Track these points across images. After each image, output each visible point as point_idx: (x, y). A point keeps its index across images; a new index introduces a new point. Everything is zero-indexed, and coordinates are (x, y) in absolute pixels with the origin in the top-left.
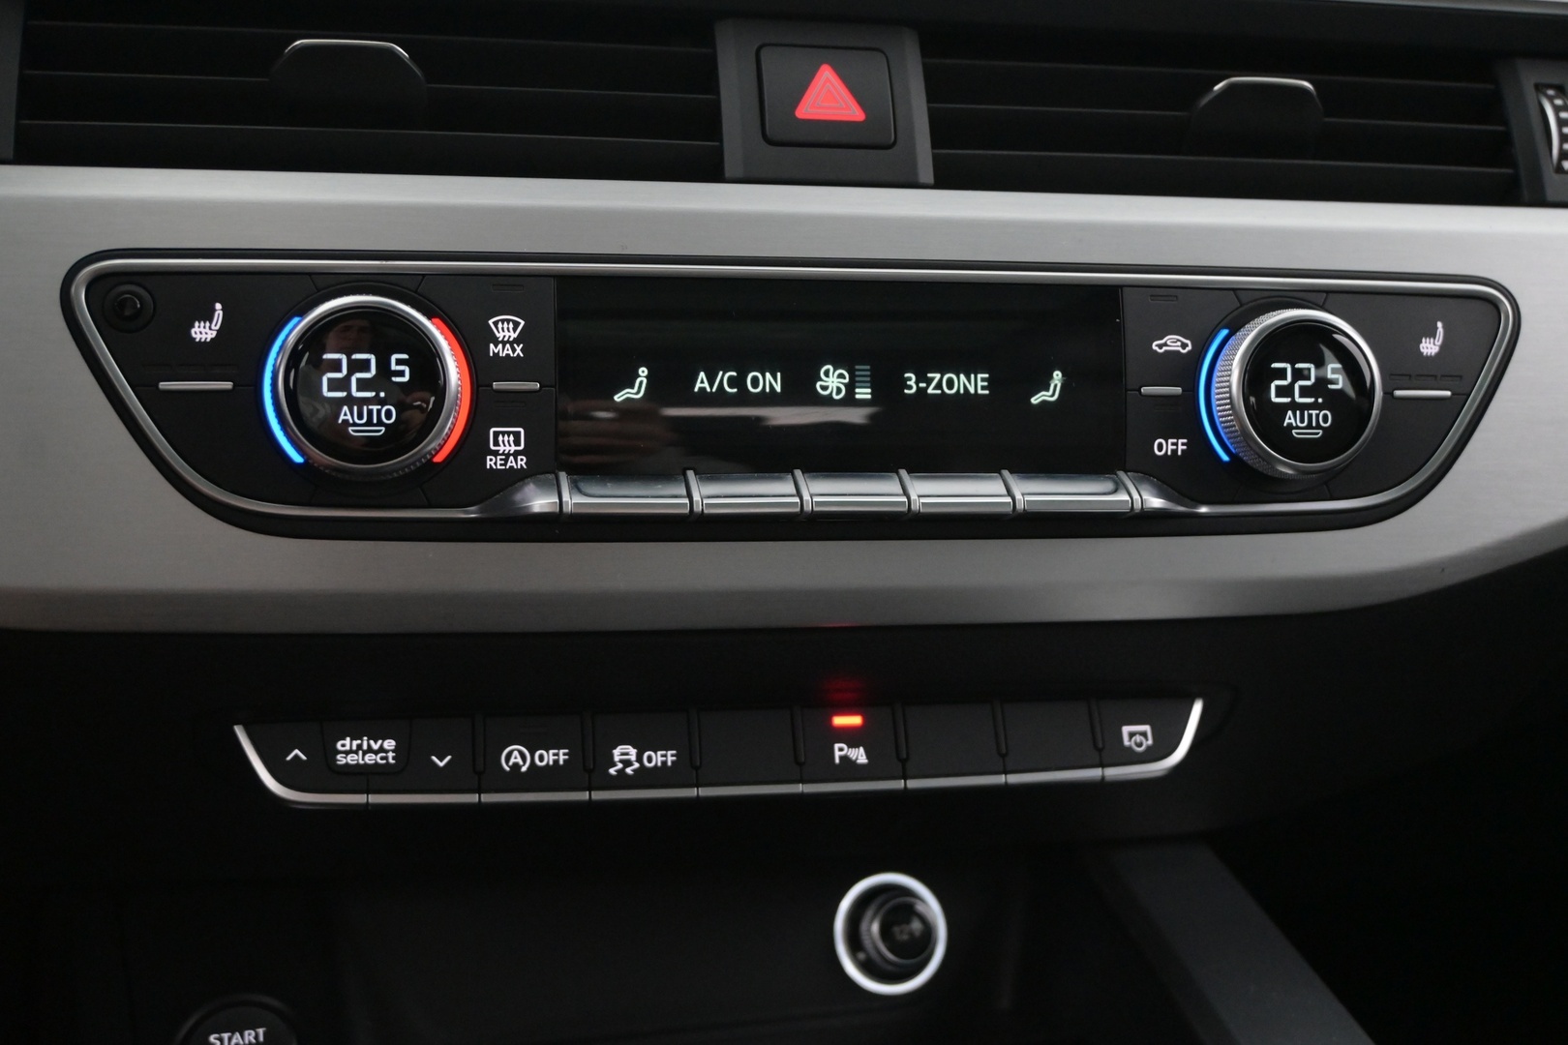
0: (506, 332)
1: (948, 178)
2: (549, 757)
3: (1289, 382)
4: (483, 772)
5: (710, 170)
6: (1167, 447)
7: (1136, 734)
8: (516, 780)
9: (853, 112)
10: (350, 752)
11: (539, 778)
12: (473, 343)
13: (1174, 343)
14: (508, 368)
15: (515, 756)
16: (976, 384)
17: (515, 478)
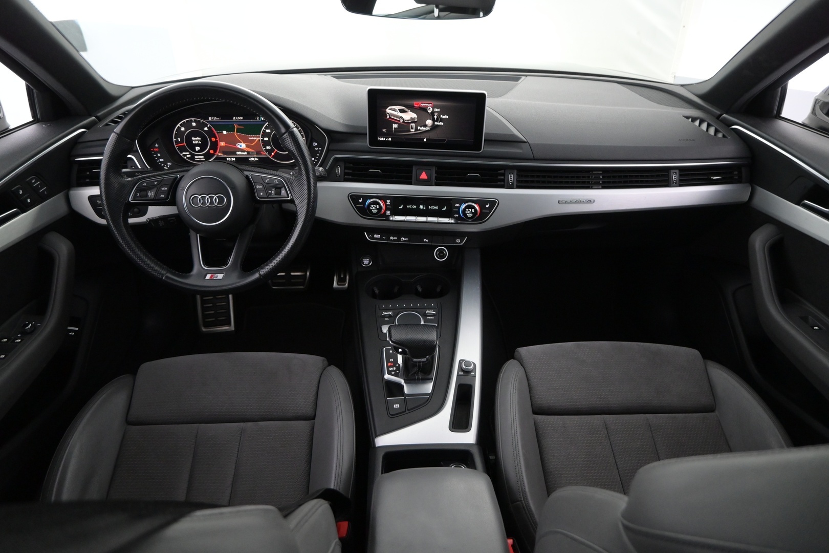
0: (388, 202)
1: (437, 184)
2: (395, 238)
3: (468, 211)
4: (388, 239)
5: (410, 183)
6: (456, 216)
7: (458, 241)
8: (391, 240)
9: (426, 178)
10: (376, 236)
11: (394, 240)
12: (385, 202)
13: (457, 205)
14: (388, 205)
15: (392, 238)
16: (437, 208)
17: (389, 216)
